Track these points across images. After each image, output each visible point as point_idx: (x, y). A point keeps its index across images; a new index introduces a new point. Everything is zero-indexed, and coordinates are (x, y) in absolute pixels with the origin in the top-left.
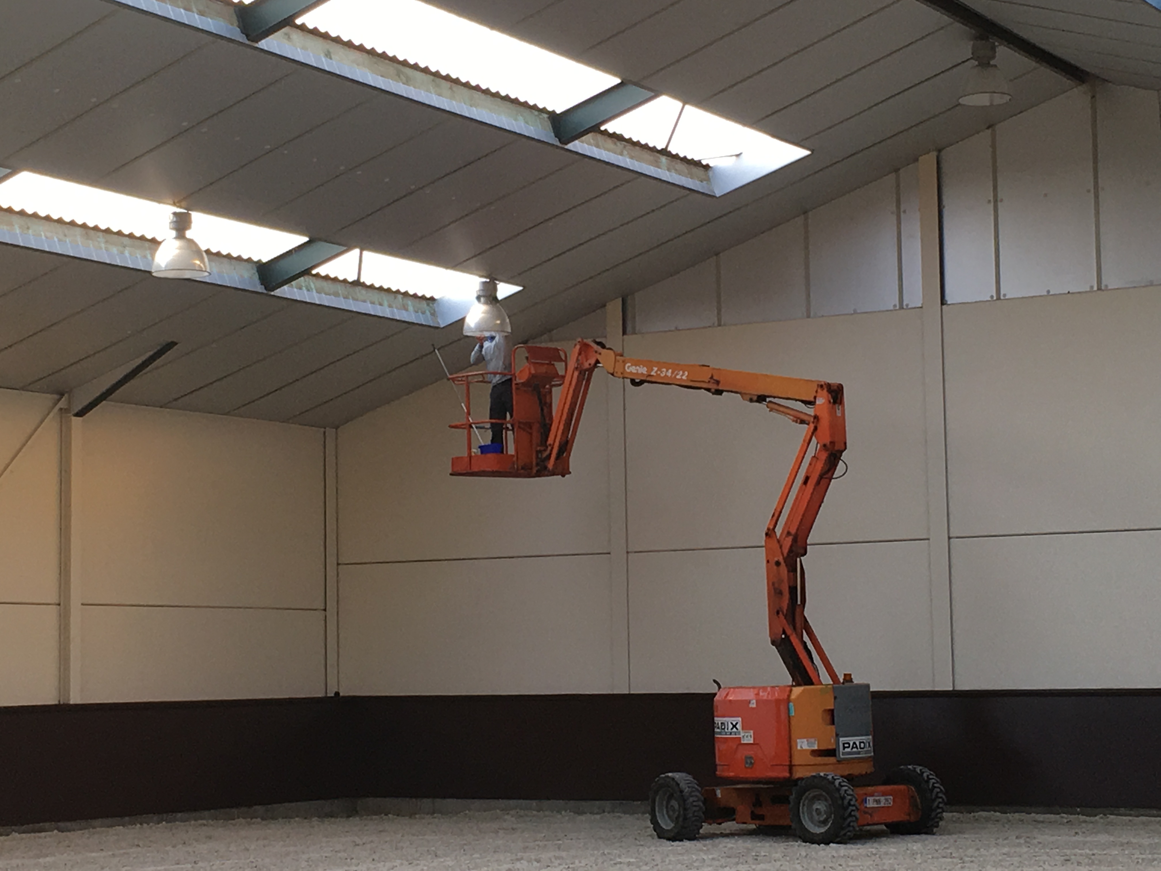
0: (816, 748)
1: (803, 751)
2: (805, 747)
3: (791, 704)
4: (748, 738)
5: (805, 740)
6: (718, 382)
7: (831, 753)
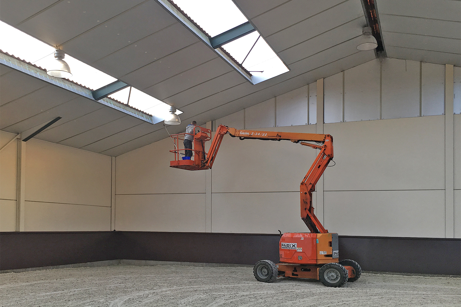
0: (326, 254)
1: (321, 255)
2: (322, 253)
3: (317, 239)
4: (300, 250)
5: (323, 251)
6: (280, 136)
7: (331, 256)
